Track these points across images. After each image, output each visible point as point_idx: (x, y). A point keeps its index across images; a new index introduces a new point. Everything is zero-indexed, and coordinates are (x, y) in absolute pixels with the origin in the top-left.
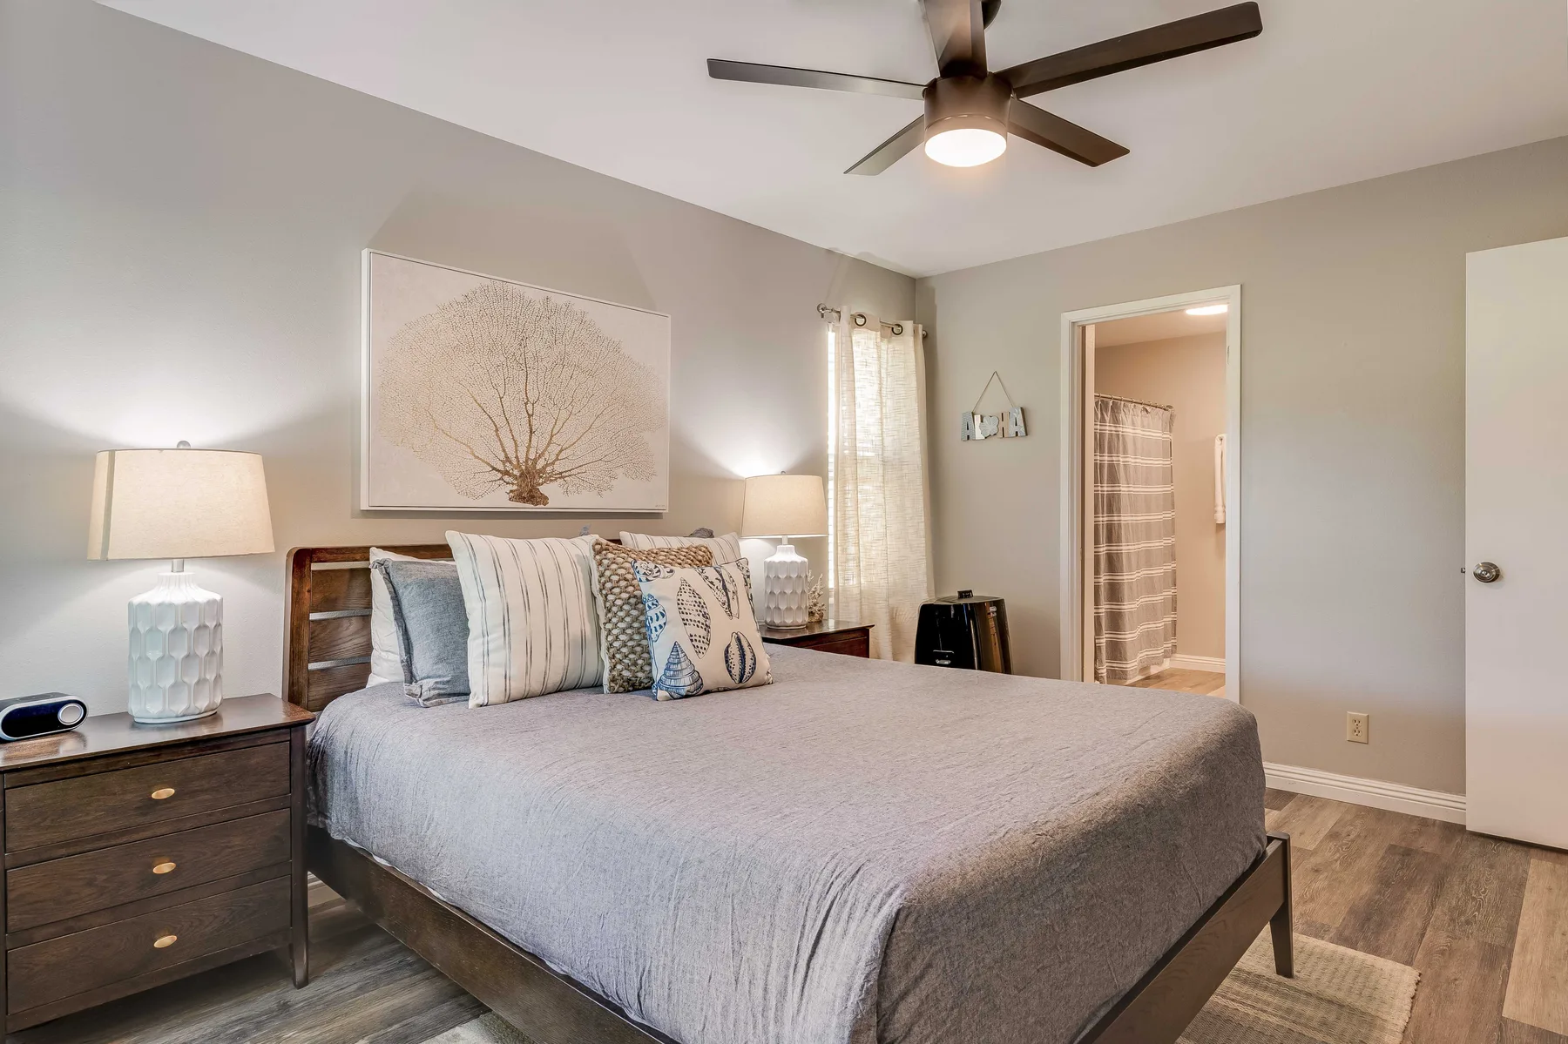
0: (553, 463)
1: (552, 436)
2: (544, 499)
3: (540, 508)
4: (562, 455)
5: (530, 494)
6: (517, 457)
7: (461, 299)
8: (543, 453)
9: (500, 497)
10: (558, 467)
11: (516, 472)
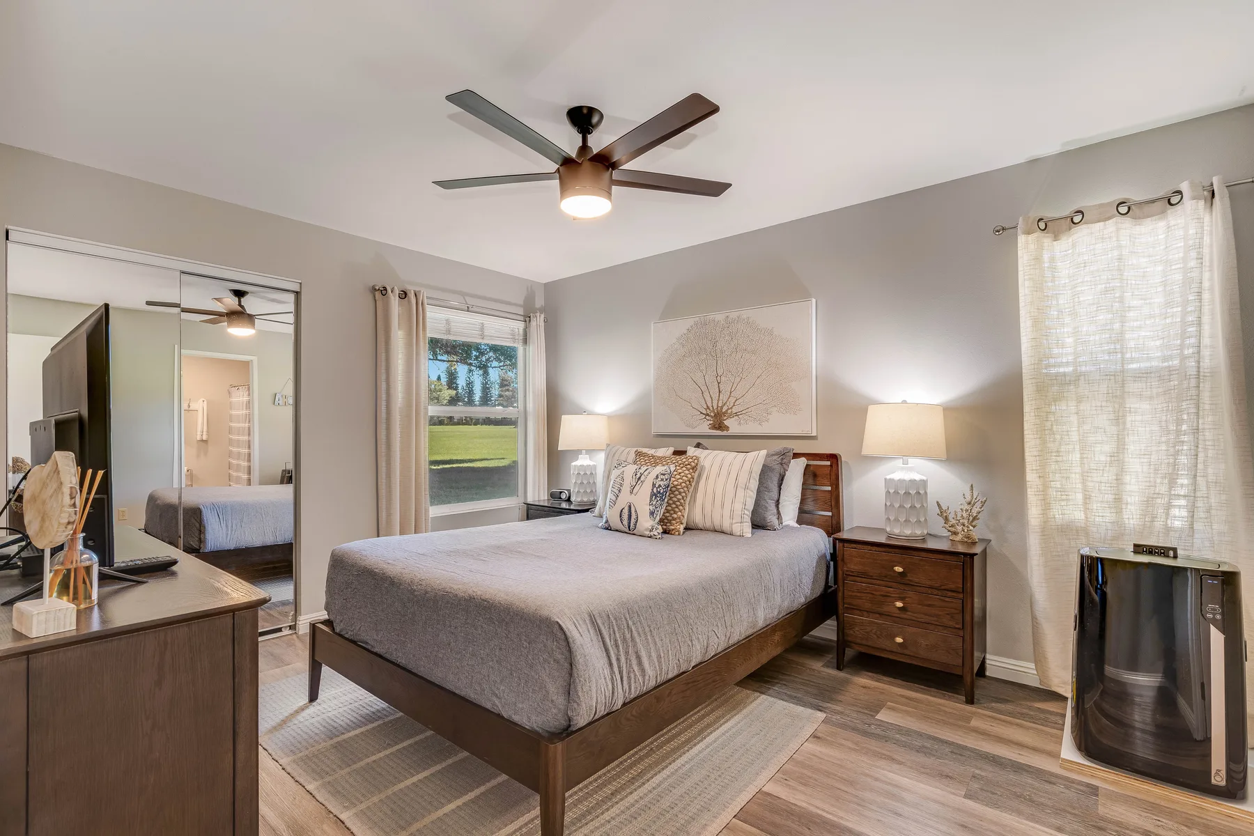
0: (731, 408)
1: (731, 393)
2: (727, 428)
3: (725, 433)
4: (737, 403)
5: (719, 425)
6: (712, 406)
7: (686, 332)
8: (726, 403)
9: (704, 428)
10: (734, 410)
11: (712, 414)
